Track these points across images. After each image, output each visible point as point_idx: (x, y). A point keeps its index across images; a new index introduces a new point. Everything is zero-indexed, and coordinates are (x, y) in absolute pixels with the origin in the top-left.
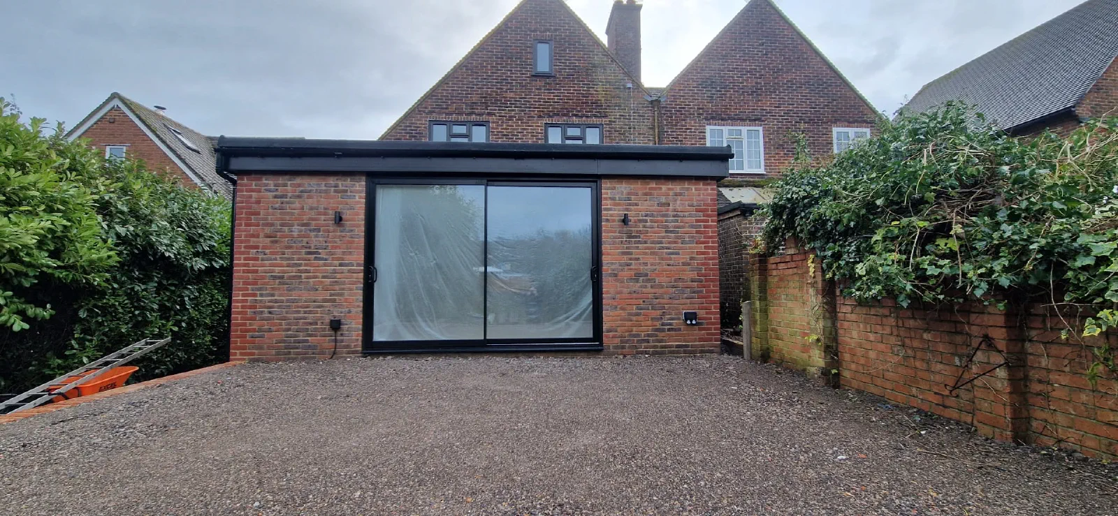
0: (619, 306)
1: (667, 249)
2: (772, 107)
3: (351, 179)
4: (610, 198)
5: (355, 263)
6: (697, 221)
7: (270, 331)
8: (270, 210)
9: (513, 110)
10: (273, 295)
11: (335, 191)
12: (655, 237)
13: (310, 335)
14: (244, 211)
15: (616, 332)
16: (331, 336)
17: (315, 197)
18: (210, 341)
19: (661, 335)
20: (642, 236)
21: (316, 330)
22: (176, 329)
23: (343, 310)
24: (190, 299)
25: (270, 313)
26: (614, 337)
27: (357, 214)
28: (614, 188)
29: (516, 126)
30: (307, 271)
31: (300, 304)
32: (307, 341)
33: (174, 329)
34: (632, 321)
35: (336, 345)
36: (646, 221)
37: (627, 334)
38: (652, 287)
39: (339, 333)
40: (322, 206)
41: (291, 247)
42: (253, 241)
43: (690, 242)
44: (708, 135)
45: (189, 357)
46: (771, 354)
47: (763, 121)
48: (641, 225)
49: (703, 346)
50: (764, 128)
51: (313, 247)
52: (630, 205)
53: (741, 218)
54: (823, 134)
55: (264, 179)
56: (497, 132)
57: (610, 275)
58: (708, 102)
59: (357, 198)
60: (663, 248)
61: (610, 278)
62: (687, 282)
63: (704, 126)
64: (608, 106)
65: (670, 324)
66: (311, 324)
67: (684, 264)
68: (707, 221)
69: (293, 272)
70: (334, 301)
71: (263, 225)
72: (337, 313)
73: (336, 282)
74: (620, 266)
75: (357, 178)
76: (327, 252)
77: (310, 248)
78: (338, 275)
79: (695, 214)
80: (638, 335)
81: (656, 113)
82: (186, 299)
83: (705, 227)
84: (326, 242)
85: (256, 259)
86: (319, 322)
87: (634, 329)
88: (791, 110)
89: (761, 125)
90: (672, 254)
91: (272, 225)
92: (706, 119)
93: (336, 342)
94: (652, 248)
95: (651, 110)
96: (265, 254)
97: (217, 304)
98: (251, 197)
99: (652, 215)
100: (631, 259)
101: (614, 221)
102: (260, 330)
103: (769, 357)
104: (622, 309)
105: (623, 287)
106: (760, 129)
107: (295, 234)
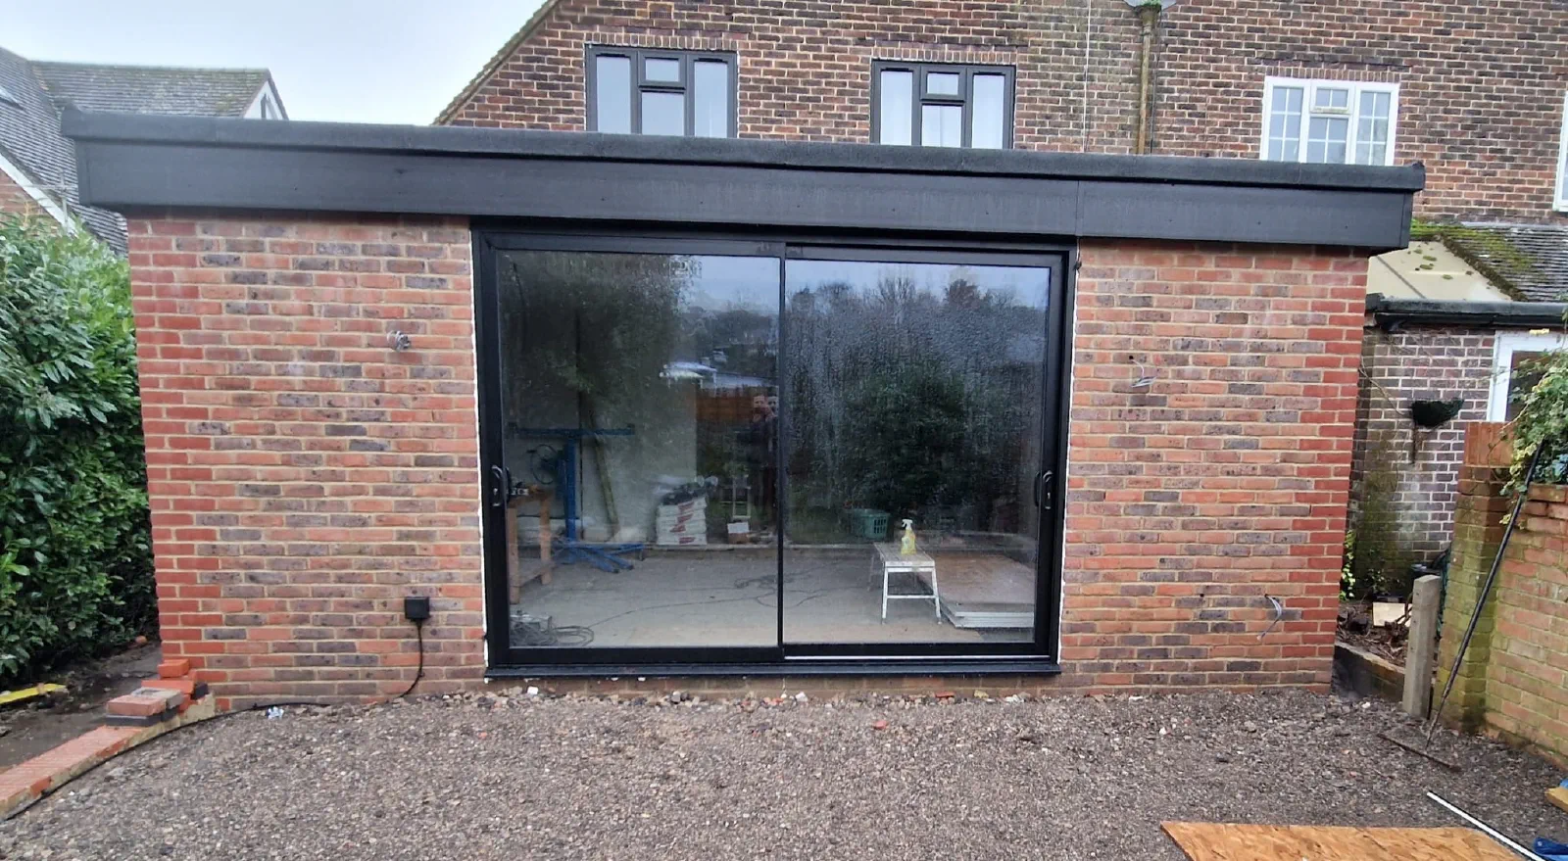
0: (1102, 572)
1: (1229, 433)
2: (1428, 31)
3: (429, 234)
4: (1098, 299)
5: (455, 457)
6: (1311, 362)
7: (256, 621)
8: (225, 316)
9: (795, 23)
10: (255, 536)
11: (391, 266)
12: (1202, 401)
13: (359, 634)
14: (157, 315)
15: (1093, 631)
16: (408, 637)
17: (340, 282)
18: (107, 586)
19: (1195, 640)
20: (1170, 399)
21: (369, 621)
22: (24, 571)
23: (434, 575)
24: (46, 498)
25: (252, 578)
26: (1087, 643)
27: (454, 330)
28: (1111, 274)
29: (803, 65)
30: (335, 476)
31: (326, 559)
32: (351, 648)
33: (18, 572)
34: (1129, 606)
35: (422, 658)
36: (1185, 362)
37: (1117, 636)
38: (1185, 526)
39: (426, 628)
40: (361, 306)
41: (288, 415)
42: (189, 398)
43: (1289, 417)
44: (1267, 101)
45: (64, 627)
46: (1489, 717)
47: (1401, 69)
48: (1170, 369)
49: (1291, 667)
50: (1404, 86)
51: (345, 416)
52: (1147, 317)
53: (1377, 336)
54: (1540, 108)
55: (198, 229)
56: (756, 80)
57: (1086, 496)
58: (1275, 15)
59: (450, 285)
60: (1220, 430)
61: (1085, 503)
62: (1271, 515)
63: (1262, 79)
64: (1031, 18)
65: (1220, 615)
66: (357, 606)
67: (1267, 471)
68: (1334, 363)
69: (297, 477)
70: (411, 551)
71: (212, 354)
72: (419, 583)
73: (411, 503)
74: (1112, 473)
75: (447, 230)
76: (383, 429)
77: (338, 416)
78: (415, 488)
79: (1308, 345)
80: (1142, 640)
81: (1146, 39)
82: (39, 498)
83: (1329, 378)
84: (377, 402)
85: (204, 444)
86: (376, 602)
87: (1135, 625)
88: (1472, 42)
89: (1397, 80)
90: (1242, 445)
91: (234, 355)
92: (1267, 59)
93: (421, 651)
94: (1193, 431)
95: (1135, 32)
96: (224, 432)
97: (114, 501)
98: (169, 277)
99: (1200, 346)
100: (1138, 458)
101: (1104, 359)
102: (232, 621)
103: (1483, 721)
104: (1109, 578)
105: (1116, 525)
106: (1394, 89)
107: (297, 379)
